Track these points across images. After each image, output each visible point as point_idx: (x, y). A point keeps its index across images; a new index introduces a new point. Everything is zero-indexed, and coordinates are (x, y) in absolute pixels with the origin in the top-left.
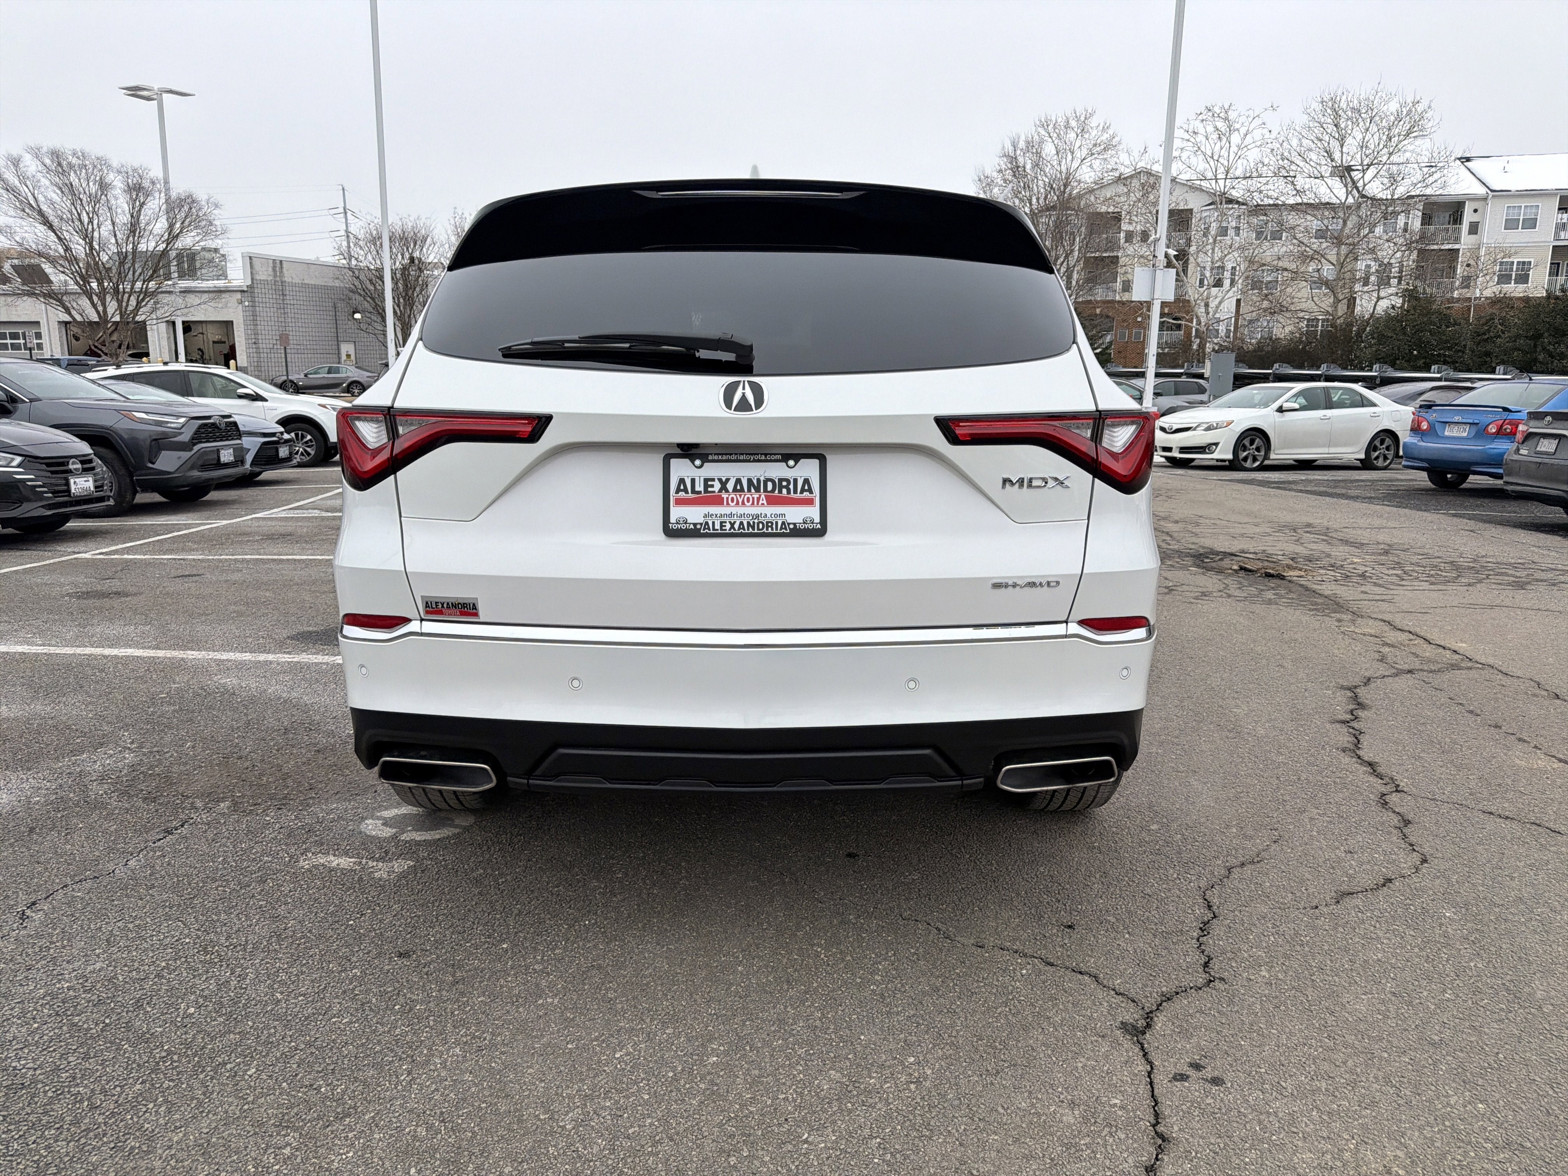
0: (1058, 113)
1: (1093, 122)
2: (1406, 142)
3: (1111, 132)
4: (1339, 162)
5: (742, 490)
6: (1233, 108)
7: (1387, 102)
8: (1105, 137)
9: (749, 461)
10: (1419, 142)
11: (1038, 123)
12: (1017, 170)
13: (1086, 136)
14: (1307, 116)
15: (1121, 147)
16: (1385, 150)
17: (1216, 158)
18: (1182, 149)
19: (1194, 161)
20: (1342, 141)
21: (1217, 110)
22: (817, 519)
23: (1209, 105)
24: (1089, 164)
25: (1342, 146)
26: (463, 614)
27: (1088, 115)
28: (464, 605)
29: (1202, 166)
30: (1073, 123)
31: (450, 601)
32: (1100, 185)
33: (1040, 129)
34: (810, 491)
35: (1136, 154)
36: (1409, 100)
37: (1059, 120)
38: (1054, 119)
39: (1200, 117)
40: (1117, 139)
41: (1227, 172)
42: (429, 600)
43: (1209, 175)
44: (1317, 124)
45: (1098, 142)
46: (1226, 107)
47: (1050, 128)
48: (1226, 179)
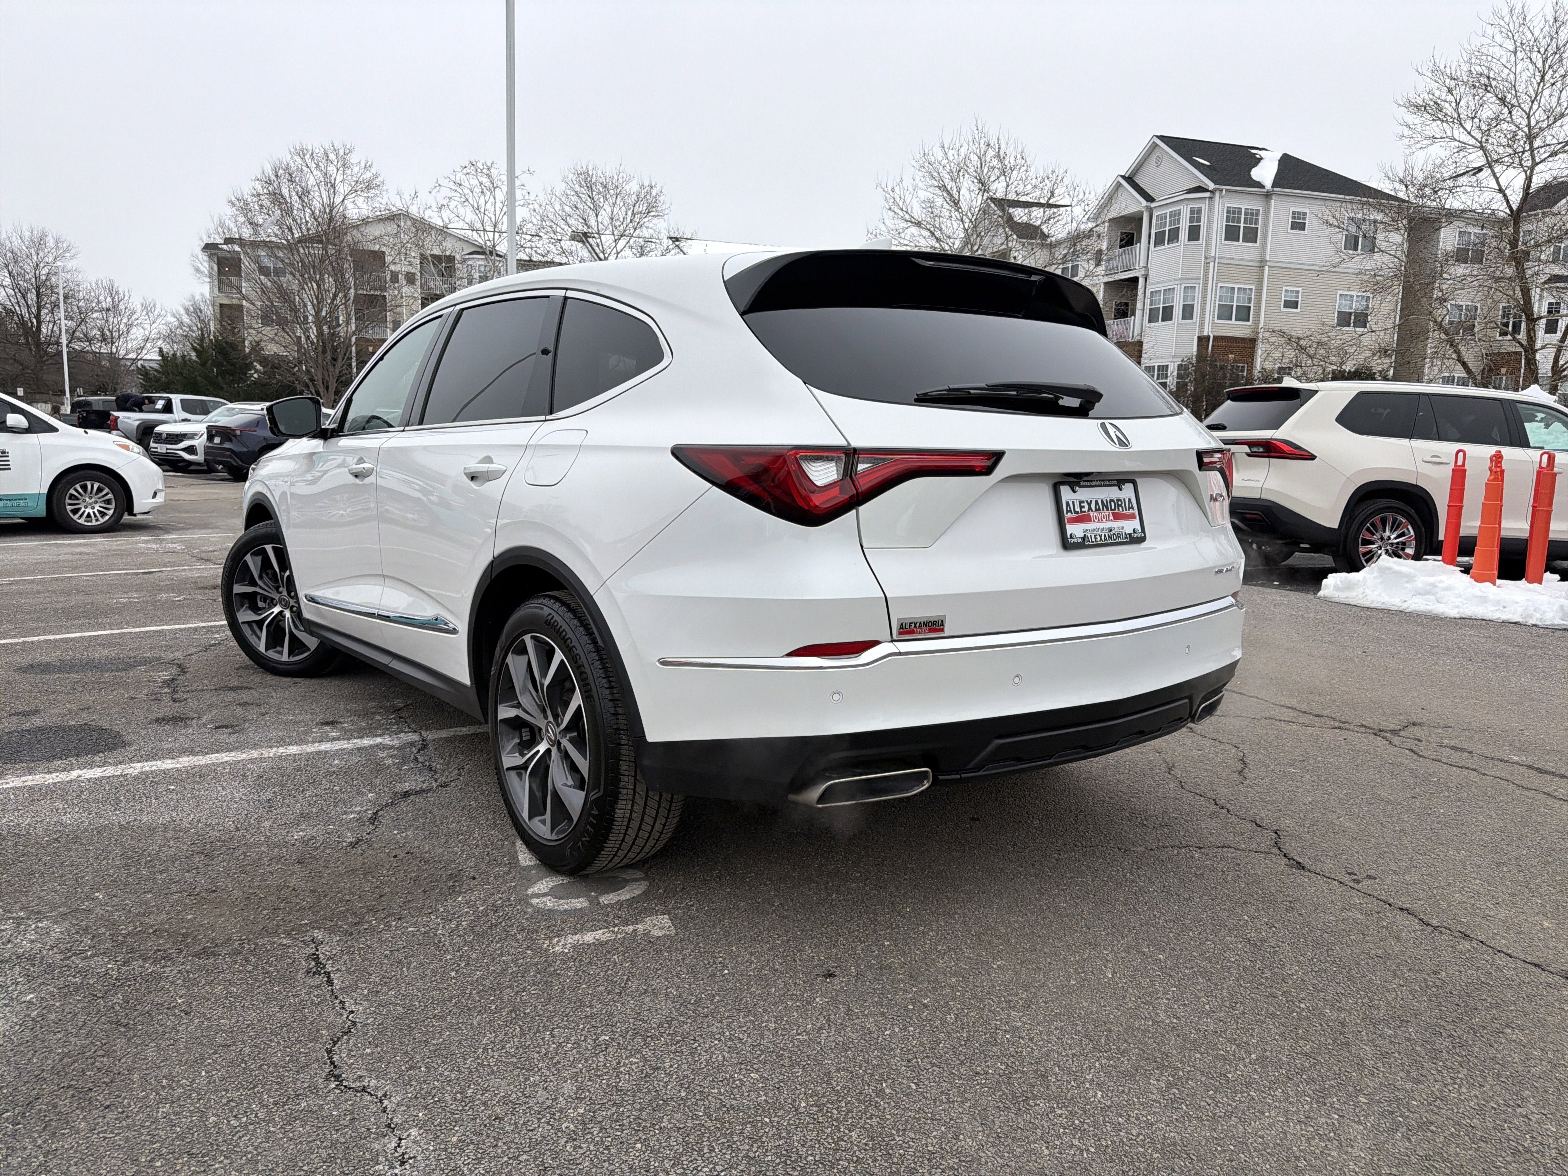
0: (316, 143)
1: (353, 158)
2: (646, 219)
3: (373, 171)
4: (596, 229)
5: (1099, 510)
6: (494, 166)
7: (628, 182)
8: (368, 175)
9: (1100, 486)
10: (655, 221)
11: (293, 150)
12: (277, 198)
13: (349, 172)
14: (565, 184)
15: (385, 188)
16: (631, 225)
17: (482, 210)
18: (450, 198)
19: (461, 210)
20: (596, 210)
21: (480, 165)
22: (1139, 529)
23: (473, 160)
24: (351, 200)
25: (597, 216)
26: (932, 631)
27: (348, 151)
28: (934, 623)
29: (470, 216)
30: (332, 156)
31: (922, 620)
32: (365, 222)
33: (295, 157)
34: (1132, 508)
35: (407, 197)
36: (646, 184)
37: (317, 151)
38: (310, 148)
39: (465, 171)
40: (380, 179)
41: (495, 226)
42: (904, 622)
43: (478, 225)
44: (573, 193)
45: (361, 179)
46: (489, 165)
47: (307, 157)
48: (494, 232)
